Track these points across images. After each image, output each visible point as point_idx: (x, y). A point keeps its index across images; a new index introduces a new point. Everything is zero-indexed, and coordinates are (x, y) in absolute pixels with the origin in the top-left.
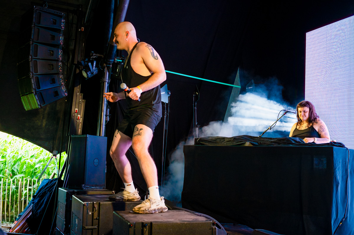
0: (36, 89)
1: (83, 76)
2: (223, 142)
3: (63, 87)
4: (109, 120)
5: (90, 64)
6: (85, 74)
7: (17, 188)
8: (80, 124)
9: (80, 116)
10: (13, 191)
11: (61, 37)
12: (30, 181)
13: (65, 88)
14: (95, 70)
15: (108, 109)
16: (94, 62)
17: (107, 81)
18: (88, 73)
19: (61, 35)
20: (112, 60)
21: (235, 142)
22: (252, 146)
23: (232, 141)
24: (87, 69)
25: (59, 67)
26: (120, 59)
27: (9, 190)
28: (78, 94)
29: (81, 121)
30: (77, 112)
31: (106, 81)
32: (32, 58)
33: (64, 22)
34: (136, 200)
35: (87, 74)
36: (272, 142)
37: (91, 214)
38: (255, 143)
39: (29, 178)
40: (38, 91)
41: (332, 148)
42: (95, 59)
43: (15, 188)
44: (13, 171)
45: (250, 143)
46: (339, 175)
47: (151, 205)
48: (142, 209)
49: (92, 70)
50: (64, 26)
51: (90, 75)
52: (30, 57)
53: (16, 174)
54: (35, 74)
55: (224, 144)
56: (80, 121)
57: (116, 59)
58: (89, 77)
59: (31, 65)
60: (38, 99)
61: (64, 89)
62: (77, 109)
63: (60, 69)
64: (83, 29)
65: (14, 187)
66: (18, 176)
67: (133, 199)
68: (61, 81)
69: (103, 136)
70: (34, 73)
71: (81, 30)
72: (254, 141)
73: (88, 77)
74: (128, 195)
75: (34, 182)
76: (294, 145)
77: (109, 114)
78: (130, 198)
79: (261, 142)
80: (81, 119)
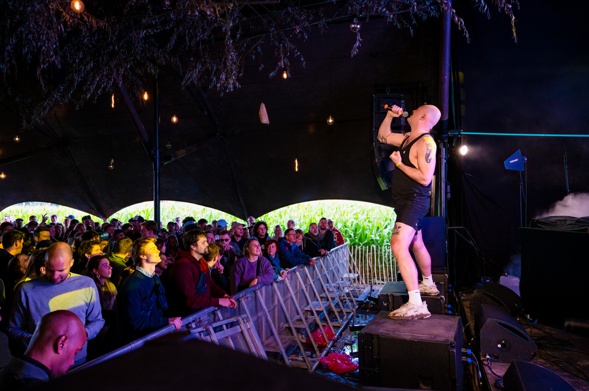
0: (382, 172)
2: (563, 225)
4: (450, 197)
20: (445, 135)
21: (576, 226)
23: (573, 224)
26: (455, 132)
31: (443, 157)
32: (376, 144)
34: (433, 295)
47: (407, 311)
48: (397, 315)
52: (374, 143)
55: (563, 228)
57: (450, 133)
59: (375, 150)
60: (385, 181)
67: (430, 293)
70: (378, 157)
74: (424, 288)
78: (427, 292)
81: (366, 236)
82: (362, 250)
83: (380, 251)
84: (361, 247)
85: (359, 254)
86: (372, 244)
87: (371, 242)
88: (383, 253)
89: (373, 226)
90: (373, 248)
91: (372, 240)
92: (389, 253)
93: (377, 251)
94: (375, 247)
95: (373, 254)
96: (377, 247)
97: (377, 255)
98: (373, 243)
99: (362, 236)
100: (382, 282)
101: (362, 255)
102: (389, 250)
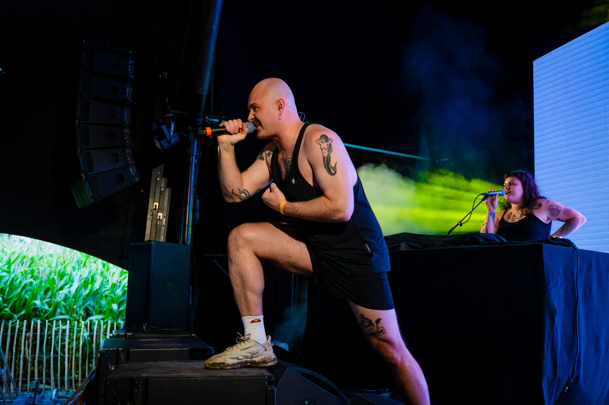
0: (87, 172)
1: (156, 148)
3: (132, 168)
4: (198, 218)
5: (164, 127)
6: (158, 145)
7: (91, 336)
8: (163, 228)
9: (161, 214)
10: (85, 340)
11: (128, 89)
12: (112, 325)
13: (135, 169)
14: (174, 137)
15: (198, 201)
16: (172, 123)
17: (195, 154)
18: (162, 142)
19: (128, 84)
20: (201, 120)
22: (410, 249)
24: (162, 136)
25: (126, 135)
27: (78, 339)
28: (158, 179)
29: (164, 223)
30: (157, 208)
31: (193, 154)
32: (79, 122)
33: (132, 65)
35: (161, 144)
36: (446, 242)
37: (113, 368)
38: (415, 245)
39: (110, 320)
40: (90, 175)
41: (541, 246)
42: (172, 119)
43: (88, 336)
44: (87, 310)
45: (407, 244)
46: (557, 296)
49: (168, 137)
50: (132, 71)
51: (165, 145)
52: (77, 121)
53: (92, 315)
54: (85, 148)
56: (162, 223)
57: (207, 117)
58: (165, 148)
59: (78, 134)
60: (89, 188)
61: (132, 171)
62: (157, 204)
63: (126, 139)
64: (165, 75)
65: (86, 334)
66: (95, 318)
68: (129, 159)
69: (188, 244)
70: (82, 146)
71: (162, 76)
72: (416, 243)
73: (162, 148)
75: (118, 325)
76: (482, 245)
77: (198, 208)
79: (428, 243)
80: (164, 219)
81: (24, 304)
82: (13, 329)
83: (48, 330)
84: (12, 324)
85: (7, 336)
86: (34, 317)
87: (33, 314)
88: (53, 334)
89: (40, 286)
90: (36, 324)
91: (36, 309)
92: (64, 331)
93: (42, 330)
94: (39, 322)
95: (35, 336)
96: (43, 324)
97: (42, 336)
98: (37, 316)
99: (17, 304)
100: (47, 387)
101: (12, 337)
102: (64, 327)
